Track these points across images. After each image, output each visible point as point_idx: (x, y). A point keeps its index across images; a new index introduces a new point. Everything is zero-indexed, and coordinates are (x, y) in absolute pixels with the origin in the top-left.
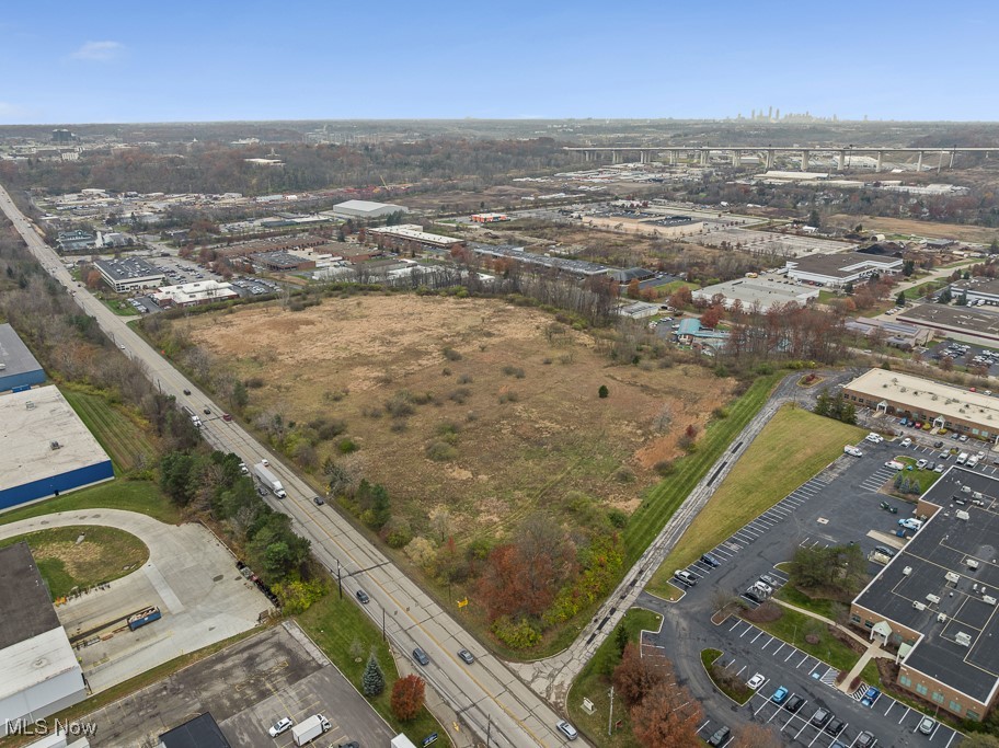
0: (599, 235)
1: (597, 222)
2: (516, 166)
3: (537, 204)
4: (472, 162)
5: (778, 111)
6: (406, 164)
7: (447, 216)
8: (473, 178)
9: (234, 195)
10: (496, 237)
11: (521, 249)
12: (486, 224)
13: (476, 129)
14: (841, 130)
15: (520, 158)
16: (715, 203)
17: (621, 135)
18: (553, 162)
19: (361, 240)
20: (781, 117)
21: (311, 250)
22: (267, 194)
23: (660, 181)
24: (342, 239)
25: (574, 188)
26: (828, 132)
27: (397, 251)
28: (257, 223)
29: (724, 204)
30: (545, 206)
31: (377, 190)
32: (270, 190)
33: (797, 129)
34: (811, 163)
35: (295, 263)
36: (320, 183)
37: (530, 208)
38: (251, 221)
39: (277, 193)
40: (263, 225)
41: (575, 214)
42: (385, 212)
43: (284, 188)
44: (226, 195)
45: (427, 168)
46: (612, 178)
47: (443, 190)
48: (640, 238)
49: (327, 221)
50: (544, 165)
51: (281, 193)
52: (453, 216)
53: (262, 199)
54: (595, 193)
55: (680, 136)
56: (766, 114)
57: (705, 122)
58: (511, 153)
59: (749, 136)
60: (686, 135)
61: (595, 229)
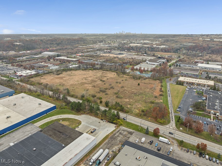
0: (106, 57)
1: (104, 55)
2: (77, 44)
3: (88, 52)
4: (67, 43)
5: (124, 32)
6: (52, 44)
7: (70, 55)
8: (69, 47)
9: (13, 52)
10: (84, 59)
11: (92, 61)
12: (80, 56)
13: (61, 36)
14: (138, 36)
15: (78, 42)
16: (124, 50)
17: (95, 37)
18: (85, 43)
19: (54, 60)
20: (125, 33)
21: (44, 63)
22: (21, 51)
23: (110, 46)
24: (49, 60)
25: (93, 48)
26: (136, 36)
27: (65, 62)
28: (24, 58)
29: (126, 50)
30: (90, 52)
31: (48, 50)
32: (22, 50)
33: (130, 35)
34: (137, 42)
35: (44, 66)
36: (33, 48)
37: (87, 52)
38: (22, 57)
39: (24, 51)
40: (26, 58)
41: (98, 53)
42: (55, 54)
43: (25, 50)
44: (10, 52)
45: (58, 44)
46: (99, 46)
47: (64, 49)
48: (115, 58)
49: (42, 57)
50: (83, 44)
51: (25, 51)
52: (71, 55)
53: (21, 52)
54: (99, 49)
55: (108, 37)
56: (122, 32)
57: (111, 34)
58: (75, 41)
59: (122, 37)
60: (109, 37)
61: (104, 56)
